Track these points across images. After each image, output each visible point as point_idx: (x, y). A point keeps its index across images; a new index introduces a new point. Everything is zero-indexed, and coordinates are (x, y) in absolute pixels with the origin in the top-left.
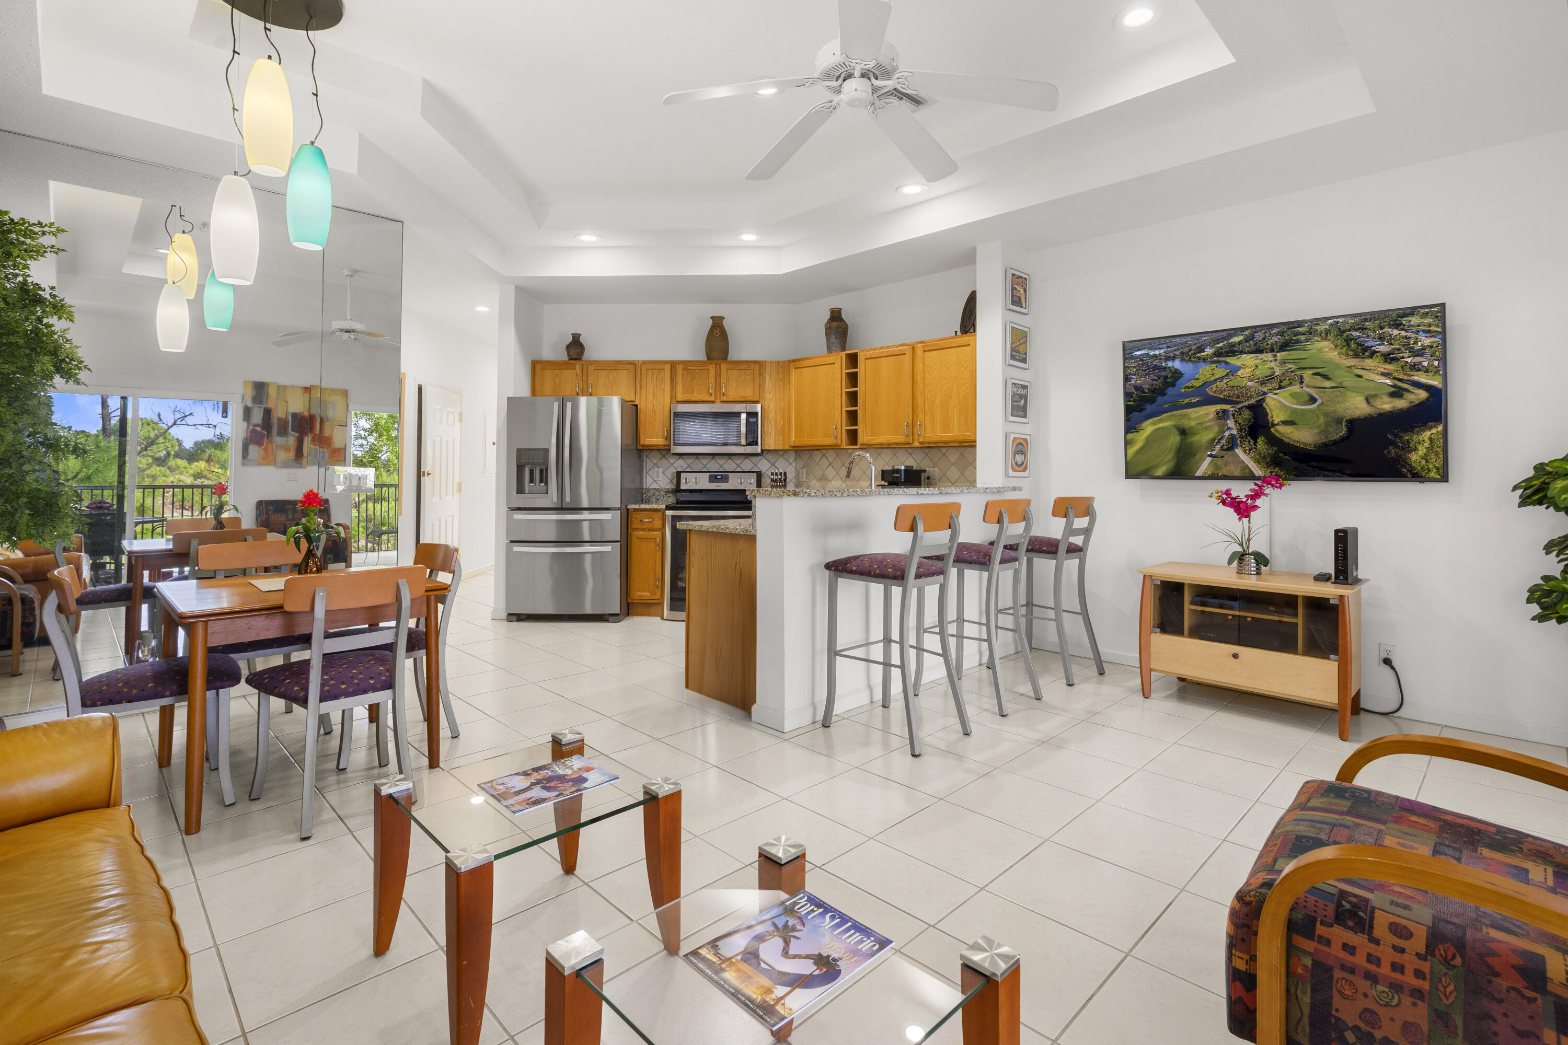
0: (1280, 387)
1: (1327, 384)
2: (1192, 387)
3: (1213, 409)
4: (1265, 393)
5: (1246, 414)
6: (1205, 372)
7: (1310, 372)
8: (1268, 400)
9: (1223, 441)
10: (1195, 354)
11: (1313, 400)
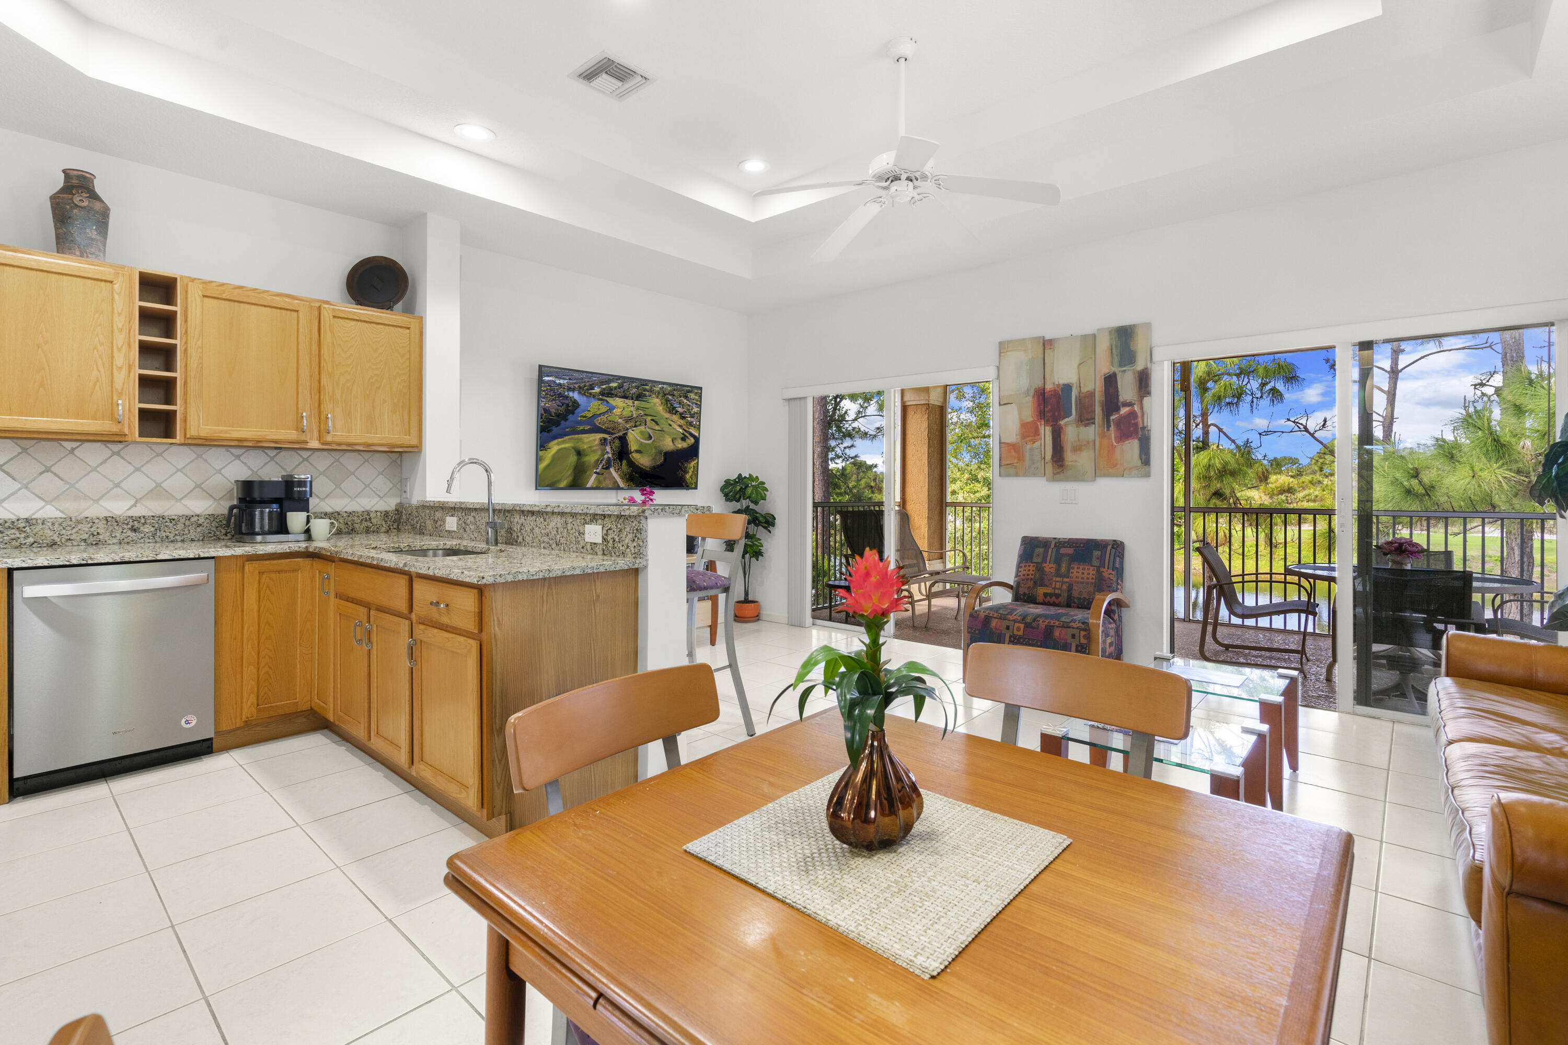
0: (635, 426)
1: (657, 428)
2: (585, 417)
3: (599, 436)
4: (627, 429)
5: (617, 442)
6: (595, 407)
7: (650, 418)
8: (629, 434)
9: (604, 462)
10: (588, 389)
11: (650, 437)
